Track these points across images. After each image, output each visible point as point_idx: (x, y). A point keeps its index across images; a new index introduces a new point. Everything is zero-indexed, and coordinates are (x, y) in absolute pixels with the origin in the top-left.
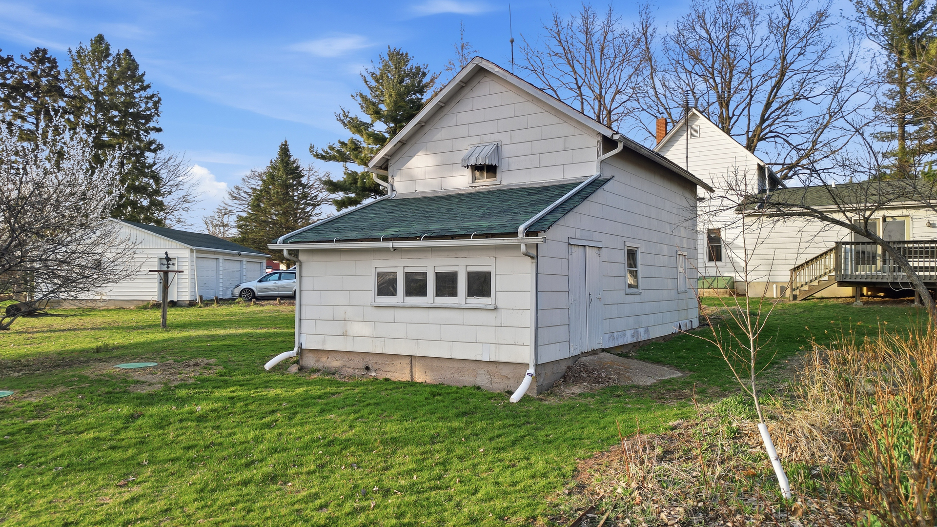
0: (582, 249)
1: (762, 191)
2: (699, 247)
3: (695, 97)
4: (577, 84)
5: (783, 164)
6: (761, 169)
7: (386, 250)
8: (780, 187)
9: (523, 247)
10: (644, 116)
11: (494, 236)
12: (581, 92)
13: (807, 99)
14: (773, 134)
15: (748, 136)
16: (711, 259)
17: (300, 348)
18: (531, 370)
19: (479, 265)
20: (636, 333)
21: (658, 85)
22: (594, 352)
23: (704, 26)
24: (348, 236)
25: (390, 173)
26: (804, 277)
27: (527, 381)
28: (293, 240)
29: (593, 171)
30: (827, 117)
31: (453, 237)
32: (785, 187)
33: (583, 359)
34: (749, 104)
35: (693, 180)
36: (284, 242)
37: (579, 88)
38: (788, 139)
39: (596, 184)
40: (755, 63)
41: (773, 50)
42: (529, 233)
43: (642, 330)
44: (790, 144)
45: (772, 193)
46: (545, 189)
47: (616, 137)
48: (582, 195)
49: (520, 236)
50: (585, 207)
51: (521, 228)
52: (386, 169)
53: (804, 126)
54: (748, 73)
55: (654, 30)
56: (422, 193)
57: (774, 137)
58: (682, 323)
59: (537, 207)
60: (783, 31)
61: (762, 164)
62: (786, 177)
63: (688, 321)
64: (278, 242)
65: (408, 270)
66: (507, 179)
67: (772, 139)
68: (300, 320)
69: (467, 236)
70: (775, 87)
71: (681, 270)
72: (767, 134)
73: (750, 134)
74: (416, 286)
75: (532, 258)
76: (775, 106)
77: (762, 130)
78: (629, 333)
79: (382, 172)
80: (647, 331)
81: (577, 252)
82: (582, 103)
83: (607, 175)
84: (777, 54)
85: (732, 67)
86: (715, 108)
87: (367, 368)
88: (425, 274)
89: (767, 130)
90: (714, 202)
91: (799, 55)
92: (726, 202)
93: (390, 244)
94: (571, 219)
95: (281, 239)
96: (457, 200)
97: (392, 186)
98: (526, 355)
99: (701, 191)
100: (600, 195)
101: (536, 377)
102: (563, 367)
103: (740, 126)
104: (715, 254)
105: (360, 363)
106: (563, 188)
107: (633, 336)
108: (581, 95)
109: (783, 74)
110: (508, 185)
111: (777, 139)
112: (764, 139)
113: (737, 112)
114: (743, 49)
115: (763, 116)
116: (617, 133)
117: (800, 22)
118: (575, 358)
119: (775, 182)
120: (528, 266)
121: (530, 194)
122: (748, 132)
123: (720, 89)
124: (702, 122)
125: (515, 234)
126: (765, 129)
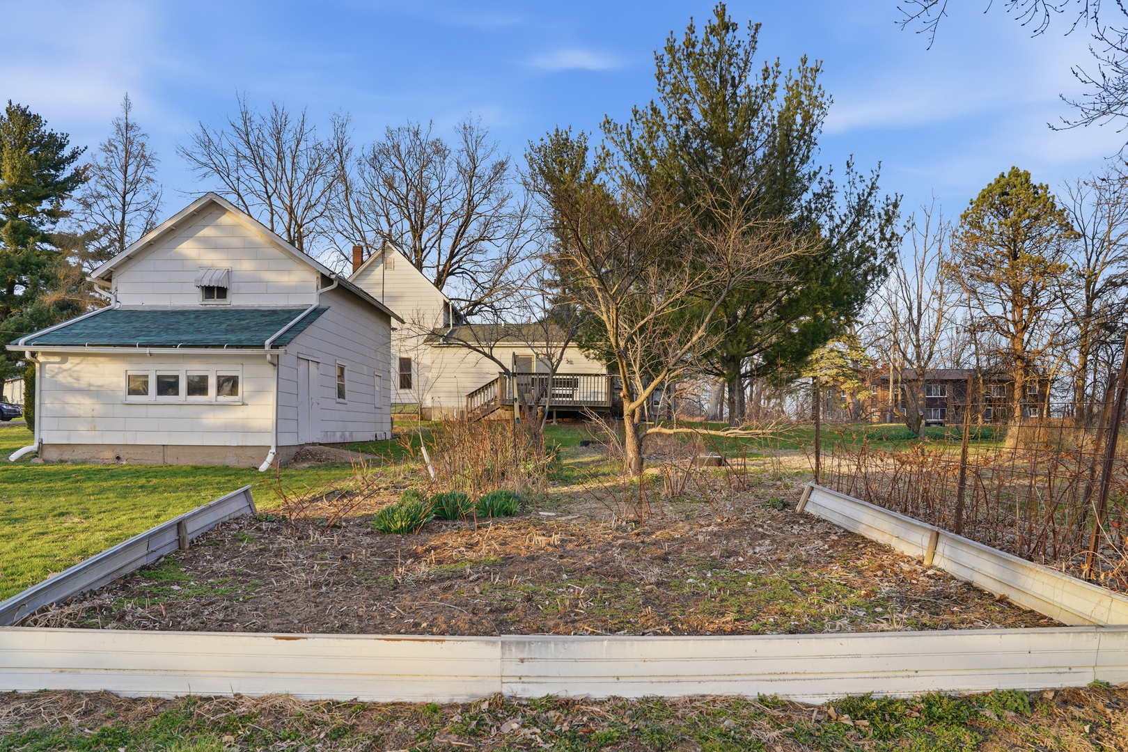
0: (306, 362)
1: (447, 326)
2: (392, 370)
3: (389, 223)
4: (267, 193)
5: (470, 301)
6: (446, 305)
7: (144, 355)
8: (464, 323)
9: (269, 357)
10: (339, 238)
11: (242, 347)
12: (270, 202)
13: (490, 240)
14: (461, 270)
15: (438, 270)
16: (402, 387)
17: (41, 443)
18: (273, 450)
19: (228, 370)
20: (343, 436)
21: (353, 206)
22: (314, 444)
23: (399, 156)
24: (99, 341)
25: (113, 285)
26: (479, 401)
27: (270, 458)
28: (36, 342)
29: (313, 301)
30: (505, 261)
31: (207, 347)
32: (468, 323)
33: (307, 448)
34: (440, 238)
35: (389, 314)
36: (26, 344)
37: (269, 197)
38: (475, 277)
39: (317, 312)
40: (445, 200)
41: (461, 192)
42: (275, 346)
43: (347, 434)
44: (476, 281)
45: (455, 328)
46: (274, 312)
47: (333, 277)
48: (308, 319)
49: (266, 348)
50: (311, 330)
51: (267, 342)
52: (109, 280)
53: (487, 265)
54: (438, 210)
55: (350, 150)
56: (149, 306)
57: (462, 273)
58: (378, 433)
59: (273, 327)
60: (470, 175)
61: (447, 301)
62: (470, 313)
63: (382, 433)
64: (20, 343)
65: (159, 373)
66: (235, 301)
67: (461, 275)
68: (40, 417)
69: (221, 346)
70: (462, 226)
71: (377, 388)
72: (455, 269)
73: (441, 268)
74: (167, 386)
75: (274, 365)
76: (463, 243)
77: (451, 267)
78: (338, 434)
79: (106, 284)
80: (351, 435)
81: (303, 364)
82: (272, 214)
83: (324, 305)
84: (464, 195)
85: (424, 201)
86: (408, 238)
87: (118, 458)
88: (177, 377)
89: (456, 266)
90: (405, 332)
91: (484, 198)
92: (411, 333)
93: (147, 350)
94: (300, 339)
95: (22, 341)
96: (193, 316)
97: (116, 297)
98: (270, 441)
99: (394, 323)
100: (320, 321)
101: (276, 456)
102: (293, 452)
103: (431, 259)
104: (406, 383)
105: (109, 455)
106: (290, 313)
107: (341, 437)
108: (271, 205)
109: (469, 216)
110: (238, 306)
111: (464, 275)
112: (454, 274)
113: (430, 244)
114: (434, 184)
115: (452, 252)
116: (334, 273)
117: (485, 168)
118: (301, 446)
119: (458, 318)
120: (270, 372)
121: (263, 316)
122: (438, 266)
123: (413, 220)
124: (395, 255)
125: (263, 346)
126: (453, 265)
